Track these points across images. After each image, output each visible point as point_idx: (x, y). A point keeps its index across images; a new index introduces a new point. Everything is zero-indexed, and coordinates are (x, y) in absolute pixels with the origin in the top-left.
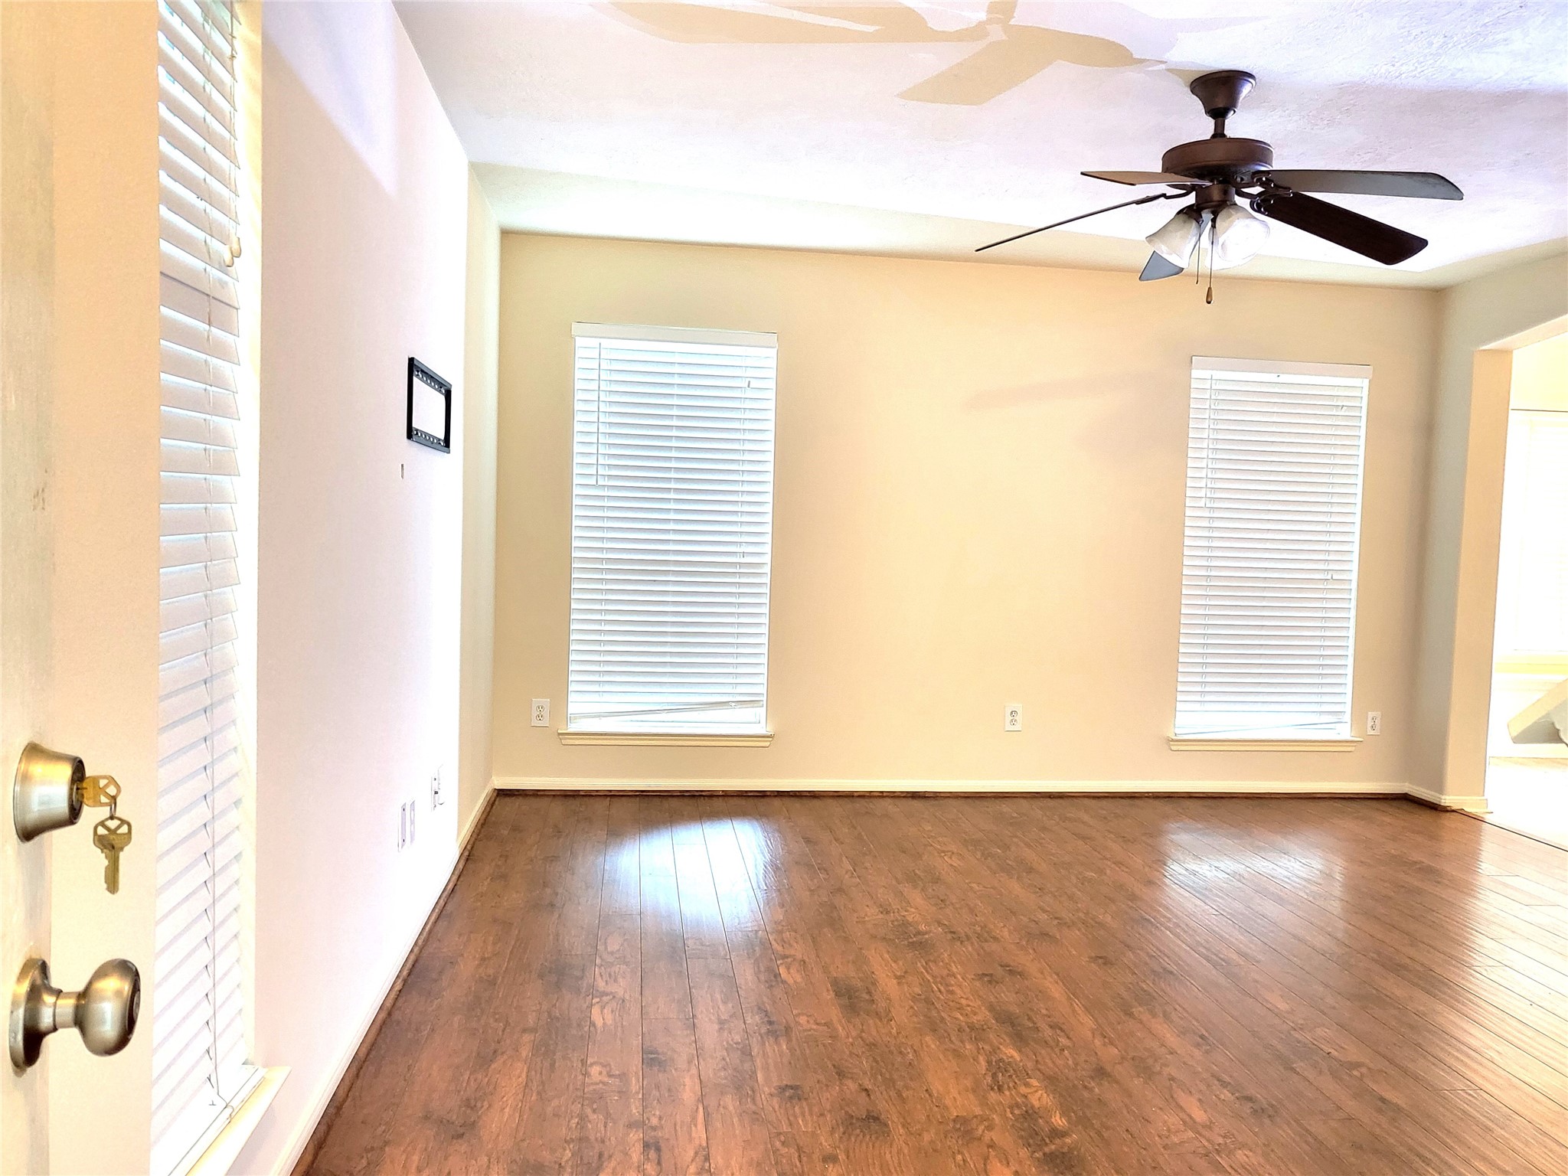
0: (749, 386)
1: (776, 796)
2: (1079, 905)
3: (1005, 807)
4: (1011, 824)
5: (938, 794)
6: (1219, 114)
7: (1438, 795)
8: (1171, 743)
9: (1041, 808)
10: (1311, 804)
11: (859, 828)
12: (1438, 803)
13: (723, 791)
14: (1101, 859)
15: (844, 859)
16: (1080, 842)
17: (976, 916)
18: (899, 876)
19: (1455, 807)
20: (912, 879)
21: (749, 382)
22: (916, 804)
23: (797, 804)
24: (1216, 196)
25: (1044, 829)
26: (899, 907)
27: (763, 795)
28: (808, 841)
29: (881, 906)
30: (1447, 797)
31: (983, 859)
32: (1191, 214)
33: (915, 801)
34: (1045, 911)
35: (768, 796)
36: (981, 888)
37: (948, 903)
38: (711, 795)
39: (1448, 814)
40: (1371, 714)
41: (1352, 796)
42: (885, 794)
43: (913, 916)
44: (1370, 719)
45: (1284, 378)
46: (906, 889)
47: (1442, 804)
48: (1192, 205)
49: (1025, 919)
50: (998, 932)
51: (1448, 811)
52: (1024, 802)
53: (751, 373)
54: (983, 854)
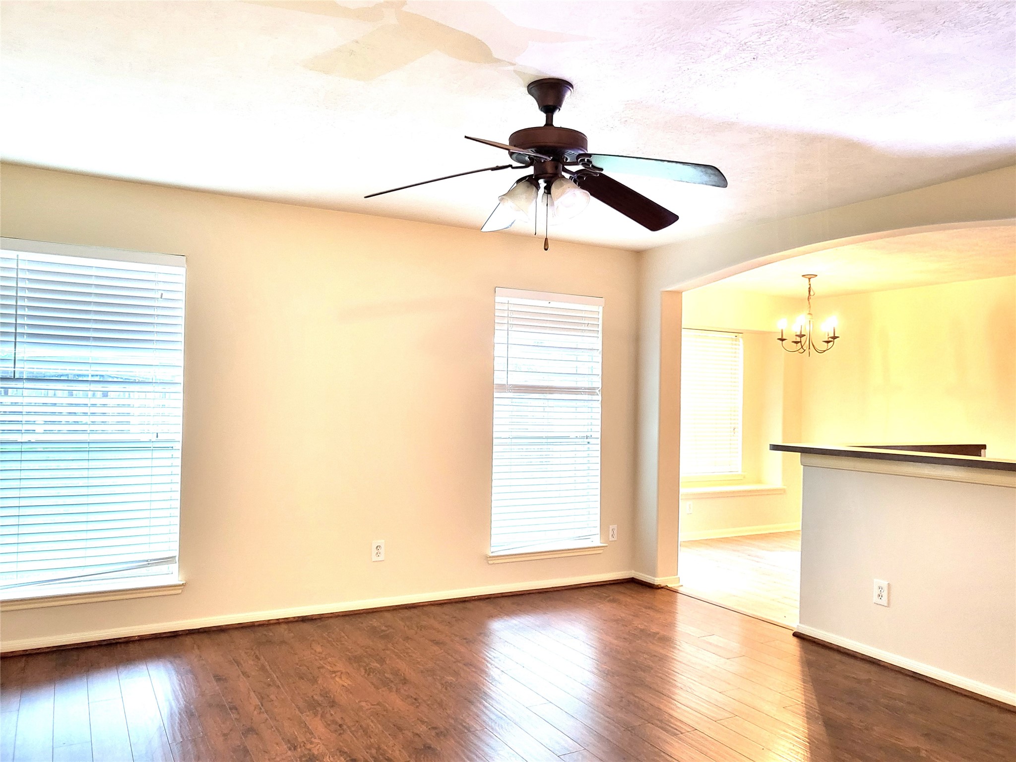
0: (161, 298)
1: (187, 634)
2: (449, 712)
3: (374, 622)
4: (382, 637)
5: (322, 616)
6: (549, 109)
7: (653, 578)
8: (489, 559)
9: (402, 619)
10: (578, 592)
11: (262, 658)
12: (653, 583)
13: (138, 636)
14: (455, 662)
15: (252, 694)
16: (435, 648)
17: (371, 738)
18: (301, 704)
19: (663, 585)
20: (313, 706)
21: (162, 294)
22: (306, 626)
23: (206, 640)
24: (550, 169)
25: (407, 638)
26: (304, 740)
27: (174, 635)
28: (218, 678)
29: (289, 741)
30: (658, 579)
31: (366, 676)
32: (531, 181)
33: (305, 624)
34: (423, 722)
35: (180, 635)
36: (370, 706)
37: (345, 727)
38: (127, 642)
39: (659, 591)
40: (611, 527)
41: (603, 583)
42: (281, 621)
43: (317, 747)
44: (611, 529)
45: (553, 304)
46: (307, 717)
47: (656, 584)
48: (532, 175)
49: (410, 734)
50: (390, 752)
51: (659, 588)
52: (388, 615)
53: (161, 286)
54: (366, 670)
